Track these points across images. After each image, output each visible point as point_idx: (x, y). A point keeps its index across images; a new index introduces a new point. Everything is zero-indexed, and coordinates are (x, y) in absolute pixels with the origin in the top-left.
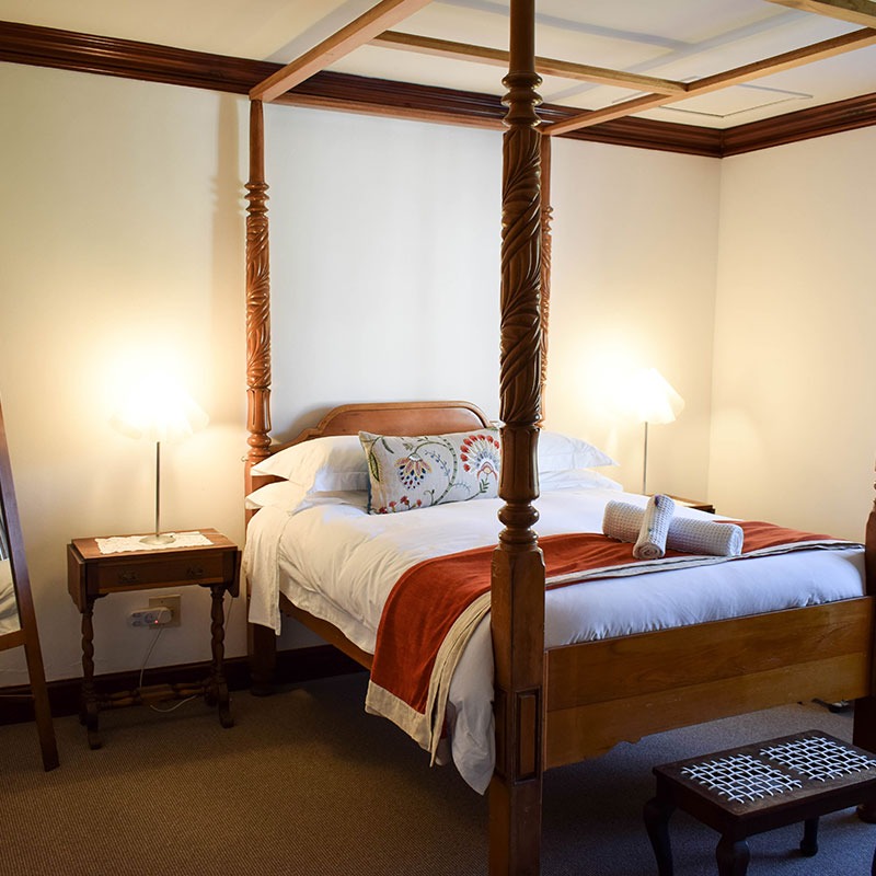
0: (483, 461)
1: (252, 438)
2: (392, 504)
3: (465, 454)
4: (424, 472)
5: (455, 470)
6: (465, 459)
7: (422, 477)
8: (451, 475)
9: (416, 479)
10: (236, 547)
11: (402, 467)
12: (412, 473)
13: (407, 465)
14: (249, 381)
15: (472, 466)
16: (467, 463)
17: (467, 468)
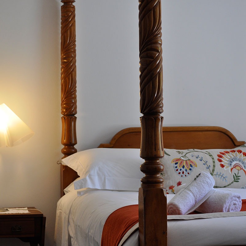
0: (234, 163)
1: (64, 148)
2: (171, 188)
3: (220, 158)
4: (191, 166)
5: (214, 166)
6: (220, 161)
7: (190, 169)
8: (211, 168)
9: (186, 170)
10: (43, 214)
11: (176, 164)
12: (183, 167)
13: (179, 162)
14: (62, 112)
15: (226, 165)
16: (222, 163)
17: (223, 166)
